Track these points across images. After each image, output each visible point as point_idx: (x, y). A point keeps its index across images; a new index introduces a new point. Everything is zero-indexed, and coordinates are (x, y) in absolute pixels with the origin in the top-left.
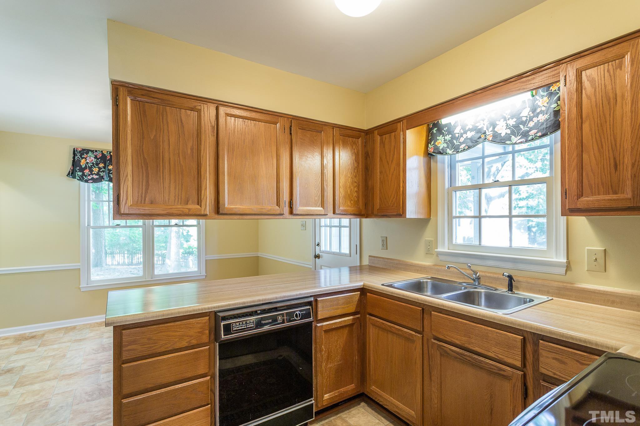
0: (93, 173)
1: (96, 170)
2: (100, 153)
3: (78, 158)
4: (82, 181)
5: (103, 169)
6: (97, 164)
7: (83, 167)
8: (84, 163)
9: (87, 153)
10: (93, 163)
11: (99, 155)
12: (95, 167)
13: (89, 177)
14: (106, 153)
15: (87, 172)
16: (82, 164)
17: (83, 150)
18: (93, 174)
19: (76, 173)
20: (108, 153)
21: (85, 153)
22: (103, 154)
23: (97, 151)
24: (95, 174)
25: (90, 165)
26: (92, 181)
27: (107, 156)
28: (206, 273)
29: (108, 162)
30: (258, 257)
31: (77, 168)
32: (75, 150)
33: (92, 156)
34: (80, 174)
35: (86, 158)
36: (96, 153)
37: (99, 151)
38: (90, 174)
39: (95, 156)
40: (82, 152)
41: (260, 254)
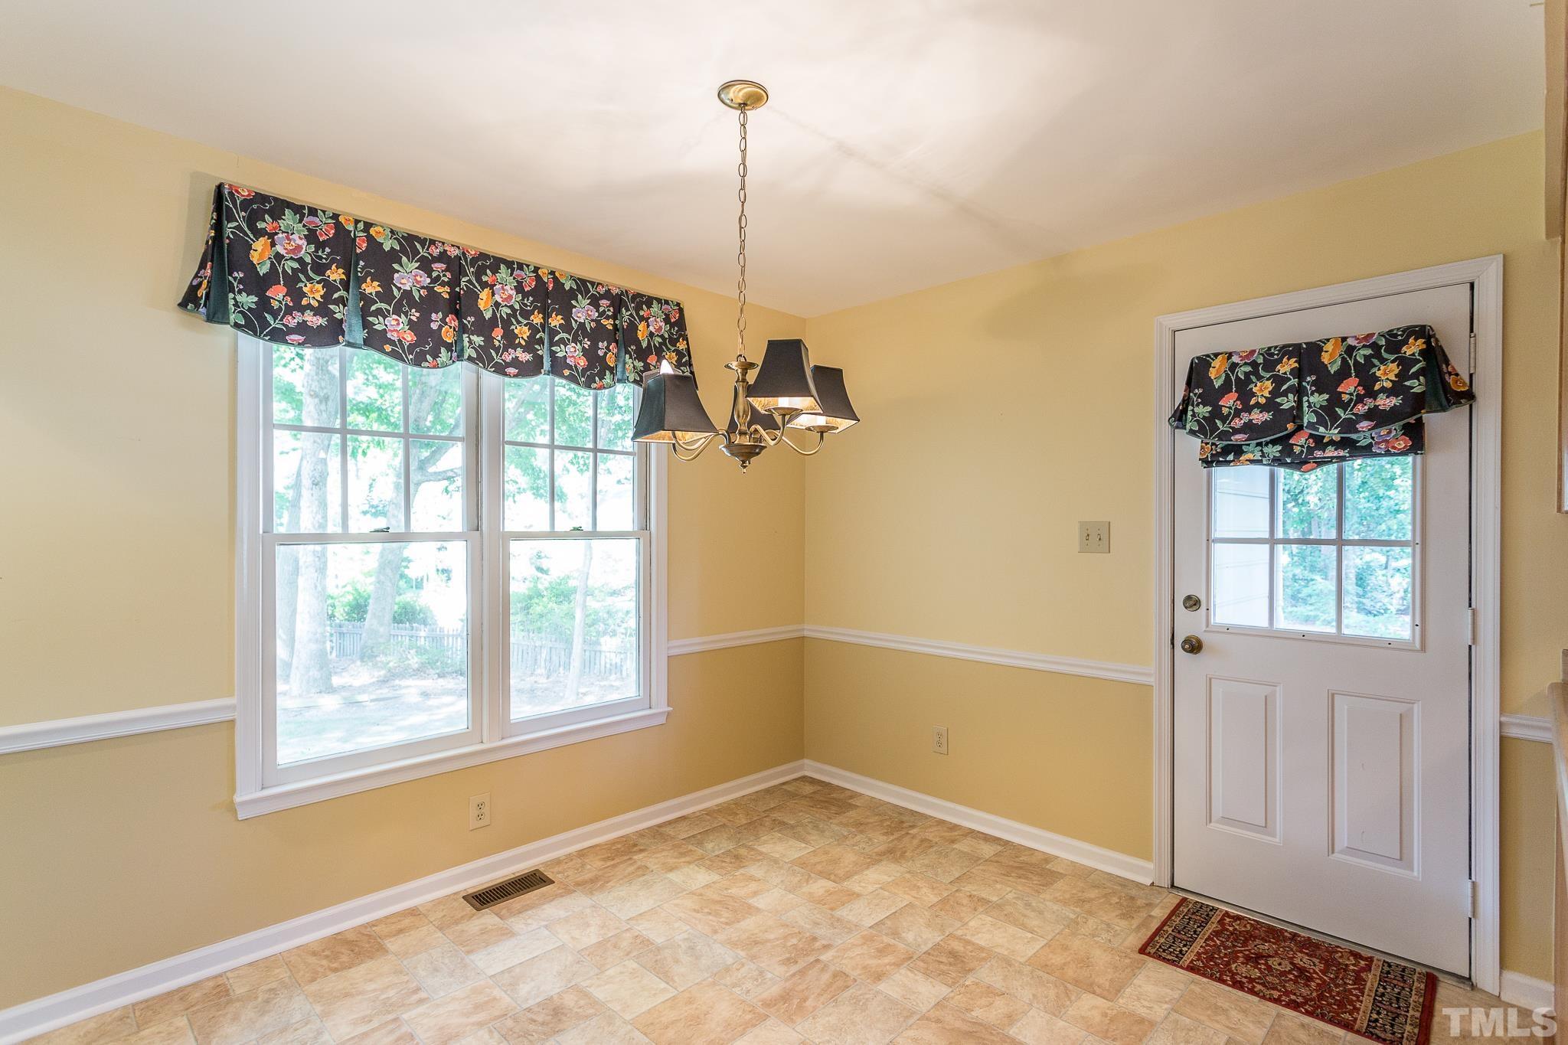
0: (304, 302)
1: (314, 293)
2: (330, 221)
3: (240, 228)
4: (255, 334)
5: (342, 293)
6: (320, 269)
7: (263, 270)
8: (267, 255)
9: (276, 215)
10: (300, 261)
11: (327, 232)
12: (309, 279)
13: (290, 318)
14: (350, 227)
15: (280, 297)
16: (255, 257)
17: (262, 198)
18: (302, 309)
19: (231, 295)
20: (361, 226)
21: (266, 211)
22: (338, 226)
23: (316, 210)
24: (309, 307)
25: (290, 265)
26: (301, 338)
27: (354, 240)
28: (668, 706)
29: (362, 263)
30: (800, 643)
31: (236, 274)
32: (226, 192)
33: (299, 232)
34: (249, 300)
35: (272, 236)
36: (311, 218)
37: (324, 212)
38: (291, 304)
39: (309, 230)
40: (255, 206)
41: (810, 630)
